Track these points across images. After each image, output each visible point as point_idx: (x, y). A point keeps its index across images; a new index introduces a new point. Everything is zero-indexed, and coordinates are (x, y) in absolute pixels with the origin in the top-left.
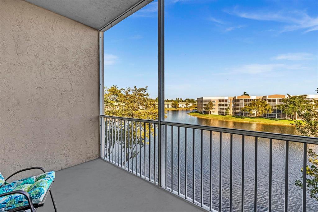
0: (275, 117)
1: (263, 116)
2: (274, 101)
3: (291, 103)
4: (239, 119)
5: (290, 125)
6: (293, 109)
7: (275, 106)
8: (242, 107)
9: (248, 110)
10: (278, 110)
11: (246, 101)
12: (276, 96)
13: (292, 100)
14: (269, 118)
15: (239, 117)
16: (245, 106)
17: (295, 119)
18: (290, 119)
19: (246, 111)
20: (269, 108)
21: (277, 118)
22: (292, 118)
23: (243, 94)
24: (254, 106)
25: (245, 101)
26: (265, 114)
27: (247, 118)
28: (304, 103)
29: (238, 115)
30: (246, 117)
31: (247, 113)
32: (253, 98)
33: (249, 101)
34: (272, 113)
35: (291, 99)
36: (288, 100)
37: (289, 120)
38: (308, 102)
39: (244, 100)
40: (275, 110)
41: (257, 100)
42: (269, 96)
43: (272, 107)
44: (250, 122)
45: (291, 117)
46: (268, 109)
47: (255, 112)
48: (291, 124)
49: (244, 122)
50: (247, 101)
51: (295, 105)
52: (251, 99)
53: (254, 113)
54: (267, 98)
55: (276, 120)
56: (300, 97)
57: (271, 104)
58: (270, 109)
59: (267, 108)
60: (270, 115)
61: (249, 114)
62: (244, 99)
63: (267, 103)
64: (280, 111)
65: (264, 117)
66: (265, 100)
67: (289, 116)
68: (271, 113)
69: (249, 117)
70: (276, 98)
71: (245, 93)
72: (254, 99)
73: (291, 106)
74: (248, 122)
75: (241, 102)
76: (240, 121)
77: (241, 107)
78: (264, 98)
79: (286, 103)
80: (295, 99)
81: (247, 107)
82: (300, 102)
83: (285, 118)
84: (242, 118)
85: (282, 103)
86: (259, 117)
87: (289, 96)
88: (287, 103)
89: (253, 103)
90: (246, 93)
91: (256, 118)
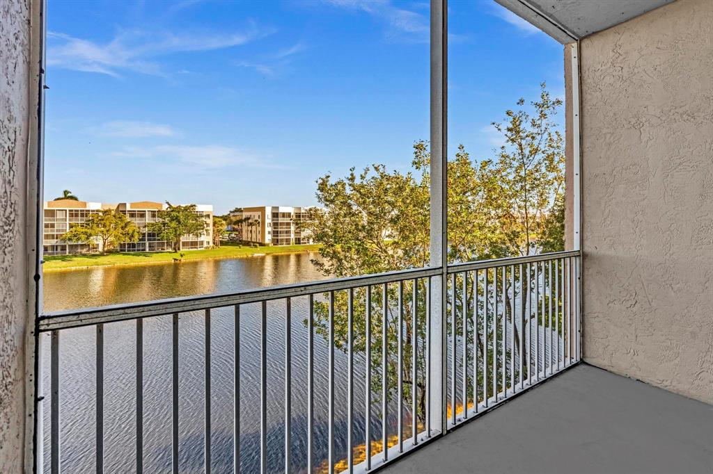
0: (144, 250)
1: (118, 249)
2: (142, 215)
3: (173, 220)
4: (57, 263)
5: (173, 261)
6: (176, 231)
7: (145, 227)
8: (63, 231)
9: (83, 237)
10: (149, 235)
11: (74, 214)
12: (146, 204)
13: (174, 214)
14: (133, 253)
15: (55, 259)
16: (71, 226)
17: (179, 249)
18: (170, 250)
19: (78, 239)
20: (134, 231)
21: (147, 250)
22: (175, 249)
23: (62, 196)
24: (98, 226)
25: (71, 215)
26: (122, 246)
27: (79, 259)
28: (193, 220)
29: (50, 254)
30: (76, 256)
31: (76, 246)
32: (93, 206)
33: (84, 214)
34: (140, 240)
35: (172, 211)
36: (168, 214)
37: (169, 252)
38: (198, 217)
39: (70, 211)
40: (144, 234)
41: (105, 212)
42: (132, 205)
43: (139, 228)
44: (89, 267)
45: (173, 246)
46: (131, 232)
47: (101, 243)
48: (175, 259)
49: (73, 268)
50: (77, 215)
51: (180, 223)
52: (87, 209)
53: (98, 245)
54: (128, 208)
55: (145, 255)
56: (186, 209)
57: (137, 221)
58: (136, 233)
59: (129, 229)
60: (134, 245)
61: (82, 246)
62: (68, 209)
63: (128, 218)
64: (154, 235)
65: (121, 250)
66: (124, 212)
67: (169, 244)
68: (136, 242)
69: (84, 255)
70: (146, 210)
71: (66, 192)
72: (97, 211)
73: (174, 224)
74: (85, 267)
75: (59, 215)
76: (59, 269)
77: (57, 231)
78: (121, 209)
79: (164, 219)
80: (179, 212)
81: (80, 229)
82: (187, 217)
83: (162, 249)
84: (63, 259)
85: (157, 220)
86: (110, 252)
87: (170, 207)
88: (167, 220)
89: (92, 220)
90: (69, 195)
91: (102, 254)
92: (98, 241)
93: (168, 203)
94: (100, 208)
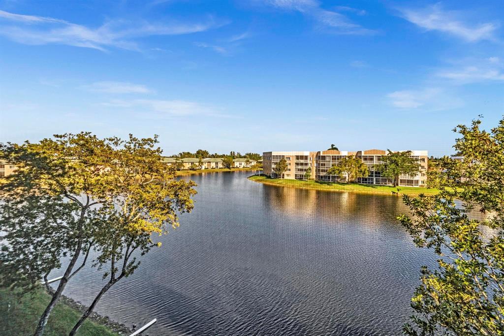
0: (373, 183)
1: (357, 180)
2: (372, 159)
3: (393, 163)
4: (325, 186)
5: (392, 193)
6: (394, 171)
7: (373, 167)
8: (329, 168)
9: (337, 172)
10: (376, 173)
11: (334, 158)
12: (375, 151)
13: (394, 158)
14: (365, 184)
15: (325, 183)
16: (332, 166)
17: (397, 185)
18: (391, 185)
19: (334, 173)
20: (365, 170)
21: (375, 183)
22: (394, 184)
23: (330, 147)
24: (345, 166)
25: (333, 159)
26: (359, 179)
27: (336, 185)
28: (409, 163)
29: (323, 180)
30: (334, 183)
31: (335, 177)
32: (344, 153)
33: (339, 158)
34: (369, 176)
35: (392, 156)
36: (389, 158)
37: (390, 186)
38: (413, 160)
40: (373, 172)
41: (349, 157)
42: (365, 152)
43: (369, 168)
44: (340, 191)
45: (393, 182)
46: (363, 170)
47: (347, 176)
49: (332, 190)
50: (335, 159)
51: (398, 165)
52: (340, 155)
53: (345, 177)
54: (363, 154)
55: (372, 187)
56: (403, 154)
57: (368, 163)
58: (366, 171)
59: (363, 168)
60: (366, 179)
61: (338, 177)
62: (331, 155)
63: (363, 161)
64: (379, 173)
65: (359, 182)
66: (360, 157)
67: (390, 181)
68: (367, 177)
69: (339, 183)
70: (374, 155)
71: (332, 145)
72: (345, 156)
73: (393, 166)
74: (338, 190)
75: (327, 159)
76: (325, 189)
77: (327, 168)
78: (359, 155)
79: (386, 161)
80: (397, 157)
81: (336, 168)
82: (404, 161)
83: (385, 184)
84: (328, 184)
85: (382, 162)
86: (352, 182)
87: (390, 153)
88: (388, 163)
89: (343, 162)
90: (334, 147)
91: (347, 183)
92: (345, 174)
93: (388, 150)
94: (347, 155)
